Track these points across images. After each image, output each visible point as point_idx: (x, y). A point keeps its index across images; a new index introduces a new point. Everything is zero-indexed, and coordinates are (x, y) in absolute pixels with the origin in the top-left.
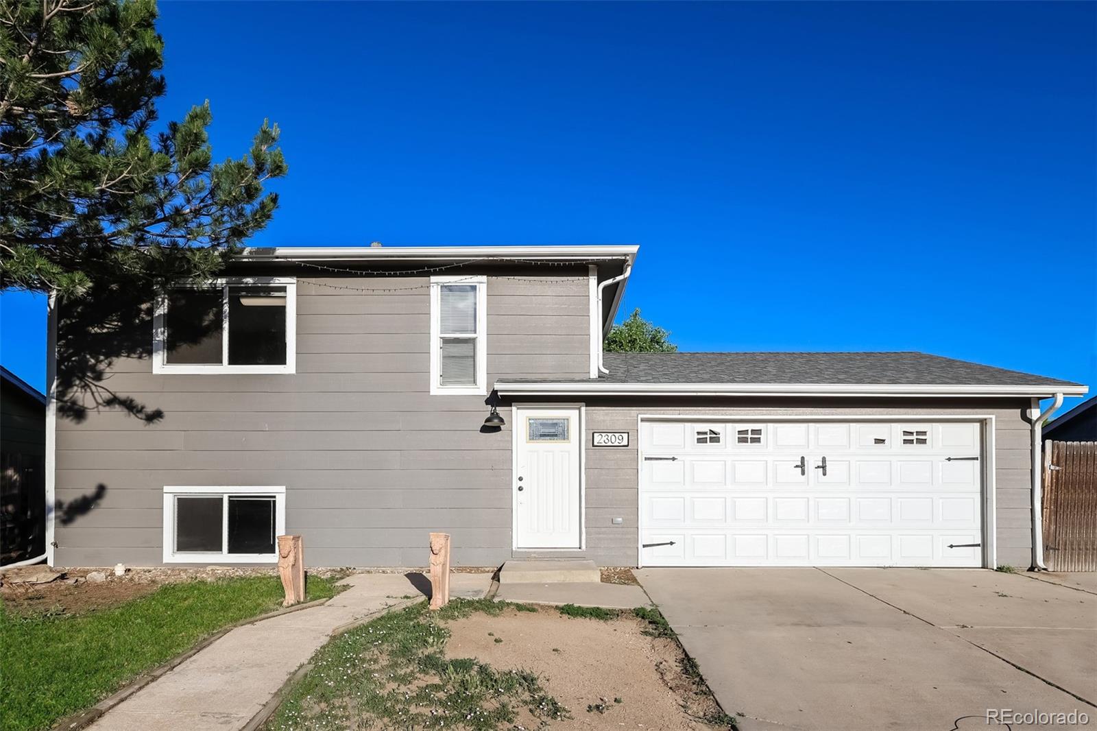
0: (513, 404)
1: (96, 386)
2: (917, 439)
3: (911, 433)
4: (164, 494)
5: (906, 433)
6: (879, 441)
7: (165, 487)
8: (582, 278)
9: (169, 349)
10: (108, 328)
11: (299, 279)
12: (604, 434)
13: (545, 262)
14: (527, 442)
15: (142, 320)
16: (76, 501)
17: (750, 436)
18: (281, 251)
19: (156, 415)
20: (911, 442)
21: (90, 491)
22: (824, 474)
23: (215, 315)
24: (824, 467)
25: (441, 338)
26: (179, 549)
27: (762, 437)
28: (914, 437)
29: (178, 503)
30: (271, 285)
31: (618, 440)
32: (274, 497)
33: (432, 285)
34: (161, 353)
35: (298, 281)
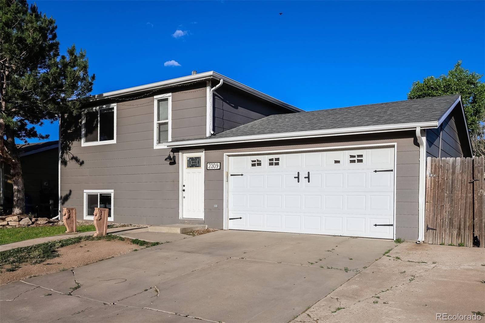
0: (180, 151)
1: (69, 152)
2: (357, 159)
3: (354, 157)
4: (84, 193)
5: (351, 156)
6: (337, 162)
7: (84, 190)
8: (204, 88)
9: (86, 137)
10: (72, 130)
11: (118, 104)
12: (211, 164)
13: (182, 84)
14: (186, 169)
15: (79, 126)
16: (65, 196)
17: (274, 161)
18: (105, 95)
19: (82, 163)
20: (354, 161)
21: (68, 193)
22: (309, 182)
23: (96, 122)
24: (308, 178)
25: (157, 123)
26: (88, 215)
27: (280, 162)
28: (356, 159)
29: (88, 196)
30: (110, 107)
31: (216, 166)
32: (111, 194)
33: (155, 100)
34: (83, 138)
35: (117, 104)
